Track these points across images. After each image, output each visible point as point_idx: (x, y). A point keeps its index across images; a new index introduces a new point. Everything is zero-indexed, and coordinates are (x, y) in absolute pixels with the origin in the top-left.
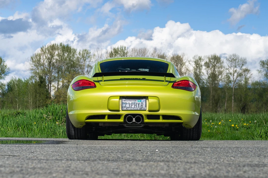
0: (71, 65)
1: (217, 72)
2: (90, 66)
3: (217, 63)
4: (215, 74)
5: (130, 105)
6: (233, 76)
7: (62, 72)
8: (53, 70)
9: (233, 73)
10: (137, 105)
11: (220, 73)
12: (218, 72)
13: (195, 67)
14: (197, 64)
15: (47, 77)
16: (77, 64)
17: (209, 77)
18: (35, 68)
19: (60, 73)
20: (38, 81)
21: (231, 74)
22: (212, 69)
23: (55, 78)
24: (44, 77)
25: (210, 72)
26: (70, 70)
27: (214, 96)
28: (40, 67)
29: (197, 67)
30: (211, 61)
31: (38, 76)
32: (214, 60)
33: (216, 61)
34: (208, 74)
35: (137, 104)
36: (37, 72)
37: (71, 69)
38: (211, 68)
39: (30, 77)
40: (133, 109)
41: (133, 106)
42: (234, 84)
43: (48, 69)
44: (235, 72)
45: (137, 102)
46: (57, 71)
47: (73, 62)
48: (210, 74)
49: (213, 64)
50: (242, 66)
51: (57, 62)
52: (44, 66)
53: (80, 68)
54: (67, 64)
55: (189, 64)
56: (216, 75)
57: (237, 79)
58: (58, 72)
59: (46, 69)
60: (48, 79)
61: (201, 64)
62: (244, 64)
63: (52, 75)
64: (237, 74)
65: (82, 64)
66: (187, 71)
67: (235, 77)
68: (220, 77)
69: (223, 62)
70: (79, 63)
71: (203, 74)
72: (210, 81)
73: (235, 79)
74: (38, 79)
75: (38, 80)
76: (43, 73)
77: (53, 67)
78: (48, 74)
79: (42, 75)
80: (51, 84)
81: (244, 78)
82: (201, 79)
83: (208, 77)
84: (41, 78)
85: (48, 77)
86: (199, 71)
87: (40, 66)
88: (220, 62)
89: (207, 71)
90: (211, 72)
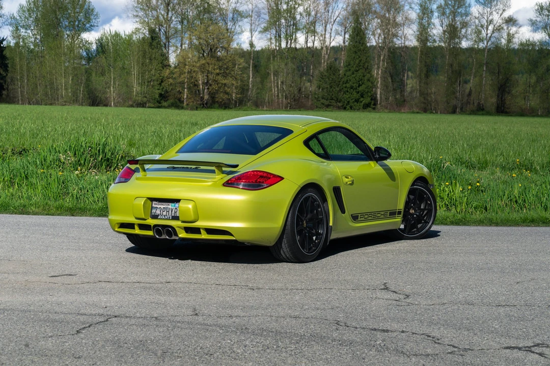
0: (204, 9)
1: (458, 23)
2: (237, 11)
3: (458, 7)
4: (454, 26)
5: (162, 211)
6: (486, 31)
7: (188, 22)
8: (173, 18)
9: (487, 26)
10: (170, 212)
11: (463, 25)
12: (460, 23)
13: (421, 14)
14: (424, 8)
15: (162, 30)
16: (215, 8)
17: (444, 31)
18: (142, 13)
19: (185, 22)
20: (148, 38)
21: (482, 26)
22: (451, 17)
23: (176, 31)
24: (157, 29)
25: (446, 22)
26: (203, 18)
27: (452, 65)
28: (150, 13)
29: (424, 14)
30: (448, 3)
31: (147, 28)
32: (453, 2)
33: (457, 3)
34: (442, 27)
35: (170, 210)
36: (145, 21)
37: (204, 15)
38: (448, 15)
39: (134, 29)
40: (164, 217)
41: (164, 213)
42: (487, 44)
43: (165, 17)
44: (490, 23)
45: (170, 207)
46: (180, 19)
47: (208, 3)
48: (447, 26)
49: (452, 9)
50: (502, 13)
51: (180, 3)
52: (158, 10)
53: (221, 14)
54: (197, 7)
55: (410, 8)
56: (457, 28)
57: (493, 35)
58: (182, 22)
59: (160, 15)
60: (164, 33)
61: (432, 9)
62: (506, 9)
63: (172, 26)
64: (493, 27)
65: (224, 6)
66: (405, 21)
67: (489, 32)
68: (463, 31)
69: (470, 6)
70: (219, 6)
71: (434, 26)
72: (447, 38)
73: (489, 35)
74: (147, 33)
75: (148, 36)
76: (156, 23)
77: (173, 12)
78: (164, 24)
79: (153, 26)
80: (169, 42)
81: (506, 34)
82: (431, 34)
83: (442, 31)
84: (152, 31)
85: (164, 30)
86: (428, 21)
87: (151, 11)
88: (464, 4)
89: (442, 21)
90: (448, 23)
